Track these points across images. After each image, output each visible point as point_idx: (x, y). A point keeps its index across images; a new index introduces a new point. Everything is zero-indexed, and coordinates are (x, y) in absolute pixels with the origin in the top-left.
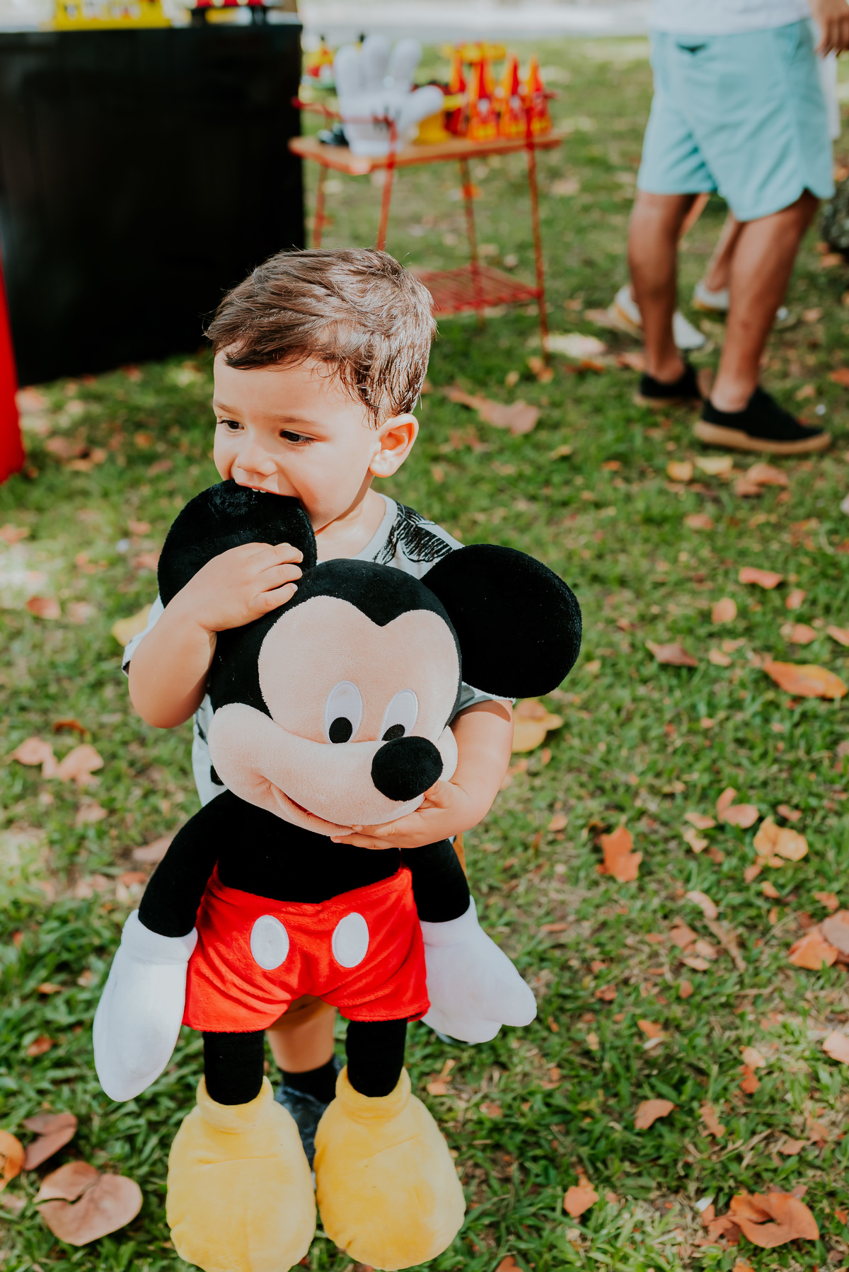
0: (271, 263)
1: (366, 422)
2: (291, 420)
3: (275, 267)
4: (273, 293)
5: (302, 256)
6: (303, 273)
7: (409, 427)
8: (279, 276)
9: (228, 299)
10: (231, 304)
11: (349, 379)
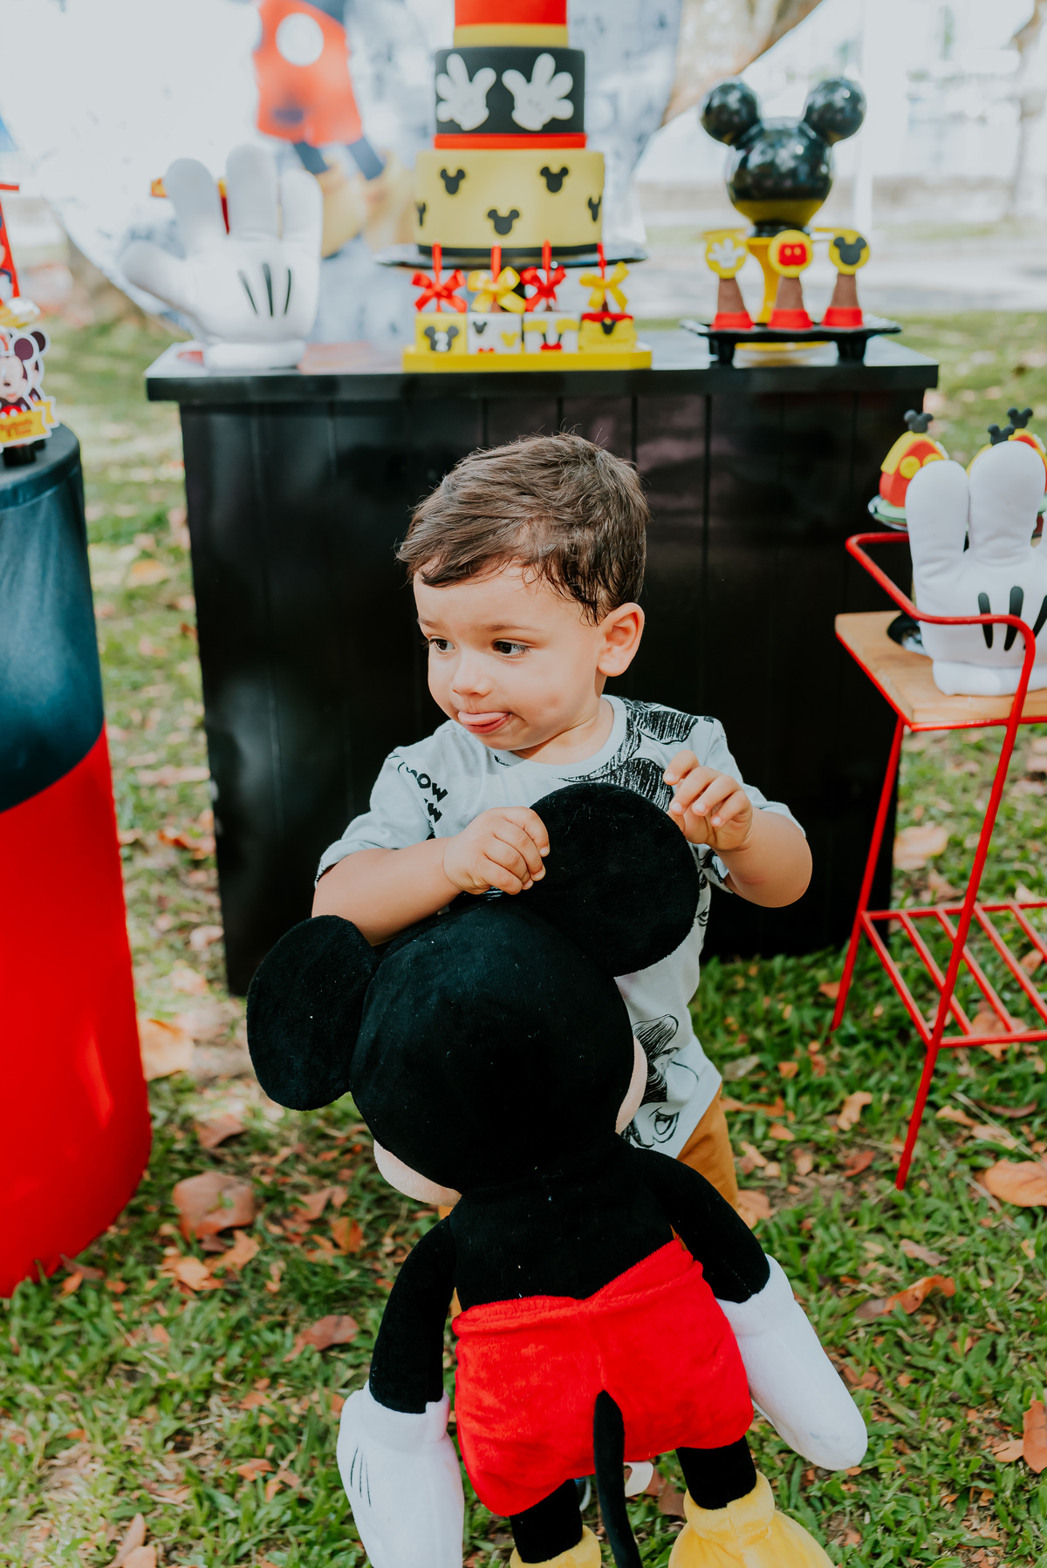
0: (460, 469)
1: (584, 620)
2: (499, 628)
3: (464, 474)
4: (461, 503)
5: (489, 458)
6: (493, 475)
7: (634, 616)
8: (468, 483)
9: (418, 515)
10: (421, 521)
11: (556, 578)
